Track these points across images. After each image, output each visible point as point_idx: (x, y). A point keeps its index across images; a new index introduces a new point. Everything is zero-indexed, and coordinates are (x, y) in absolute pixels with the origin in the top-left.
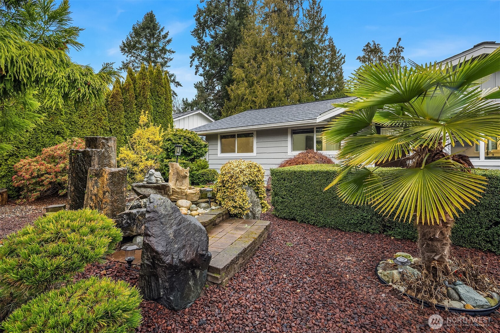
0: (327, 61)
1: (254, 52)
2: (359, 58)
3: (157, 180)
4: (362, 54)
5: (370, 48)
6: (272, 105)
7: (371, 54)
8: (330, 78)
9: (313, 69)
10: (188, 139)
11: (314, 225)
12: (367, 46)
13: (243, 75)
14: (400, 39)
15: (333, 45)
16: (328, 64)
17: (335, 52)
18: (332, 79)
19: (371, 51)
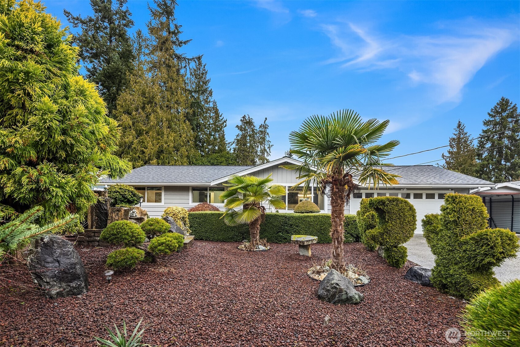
0: (211, 122)
1: (142, 101)
2: (237, 126)
3: (136, 215)
4: (240, 124)
5: (246, 120)
6: (162, 157)
7: (246, 125)
8: (214, 137)
9: (198, 126)
10: (131, 192)
11: (212, 241)
12: (244, 117)
13: (131, 123)
14: (266, 119)
15: (216, 108)
16: (212, 124)
17: (219, 116)
18: (215, 139)
19: (247, 123)
